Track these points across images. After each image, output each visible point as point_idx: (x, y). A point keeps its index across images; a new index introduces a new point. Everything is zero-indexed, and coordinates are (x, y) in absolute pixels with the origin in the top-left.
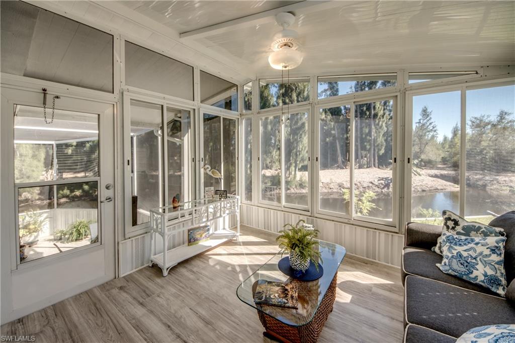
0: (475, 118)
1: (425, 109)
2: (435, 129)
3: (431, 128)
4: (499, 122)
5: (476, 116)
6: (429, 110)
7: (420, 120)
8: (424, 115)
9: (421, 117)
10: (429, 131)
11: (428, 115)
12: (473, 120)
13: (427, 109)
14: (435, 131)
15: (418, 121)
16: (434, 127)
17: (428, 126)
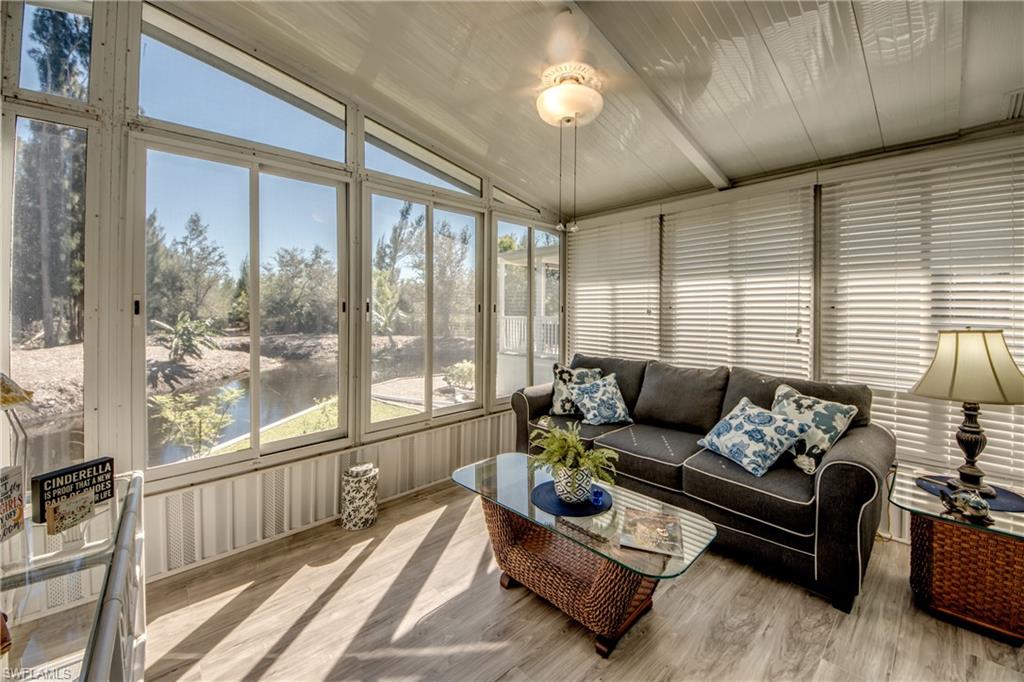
0: (286, 251)
1: (195, 218)
2: (223, 260)
3: (216, 258)
4: (314, 260)
5: (287, 248)
6: (203, 223)
7: (187, 238)
8: (193, 229)
9: (186, 233)
10: (211, 264)
11: (201, 232)
12: (283, 253)
13: (198, 220)
14: (224, 264)
15: (182, 240)
16: (221, 257)
17: (210, 254)
